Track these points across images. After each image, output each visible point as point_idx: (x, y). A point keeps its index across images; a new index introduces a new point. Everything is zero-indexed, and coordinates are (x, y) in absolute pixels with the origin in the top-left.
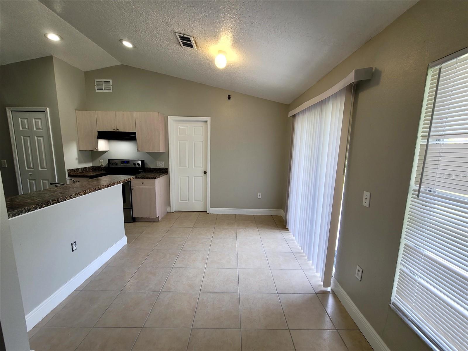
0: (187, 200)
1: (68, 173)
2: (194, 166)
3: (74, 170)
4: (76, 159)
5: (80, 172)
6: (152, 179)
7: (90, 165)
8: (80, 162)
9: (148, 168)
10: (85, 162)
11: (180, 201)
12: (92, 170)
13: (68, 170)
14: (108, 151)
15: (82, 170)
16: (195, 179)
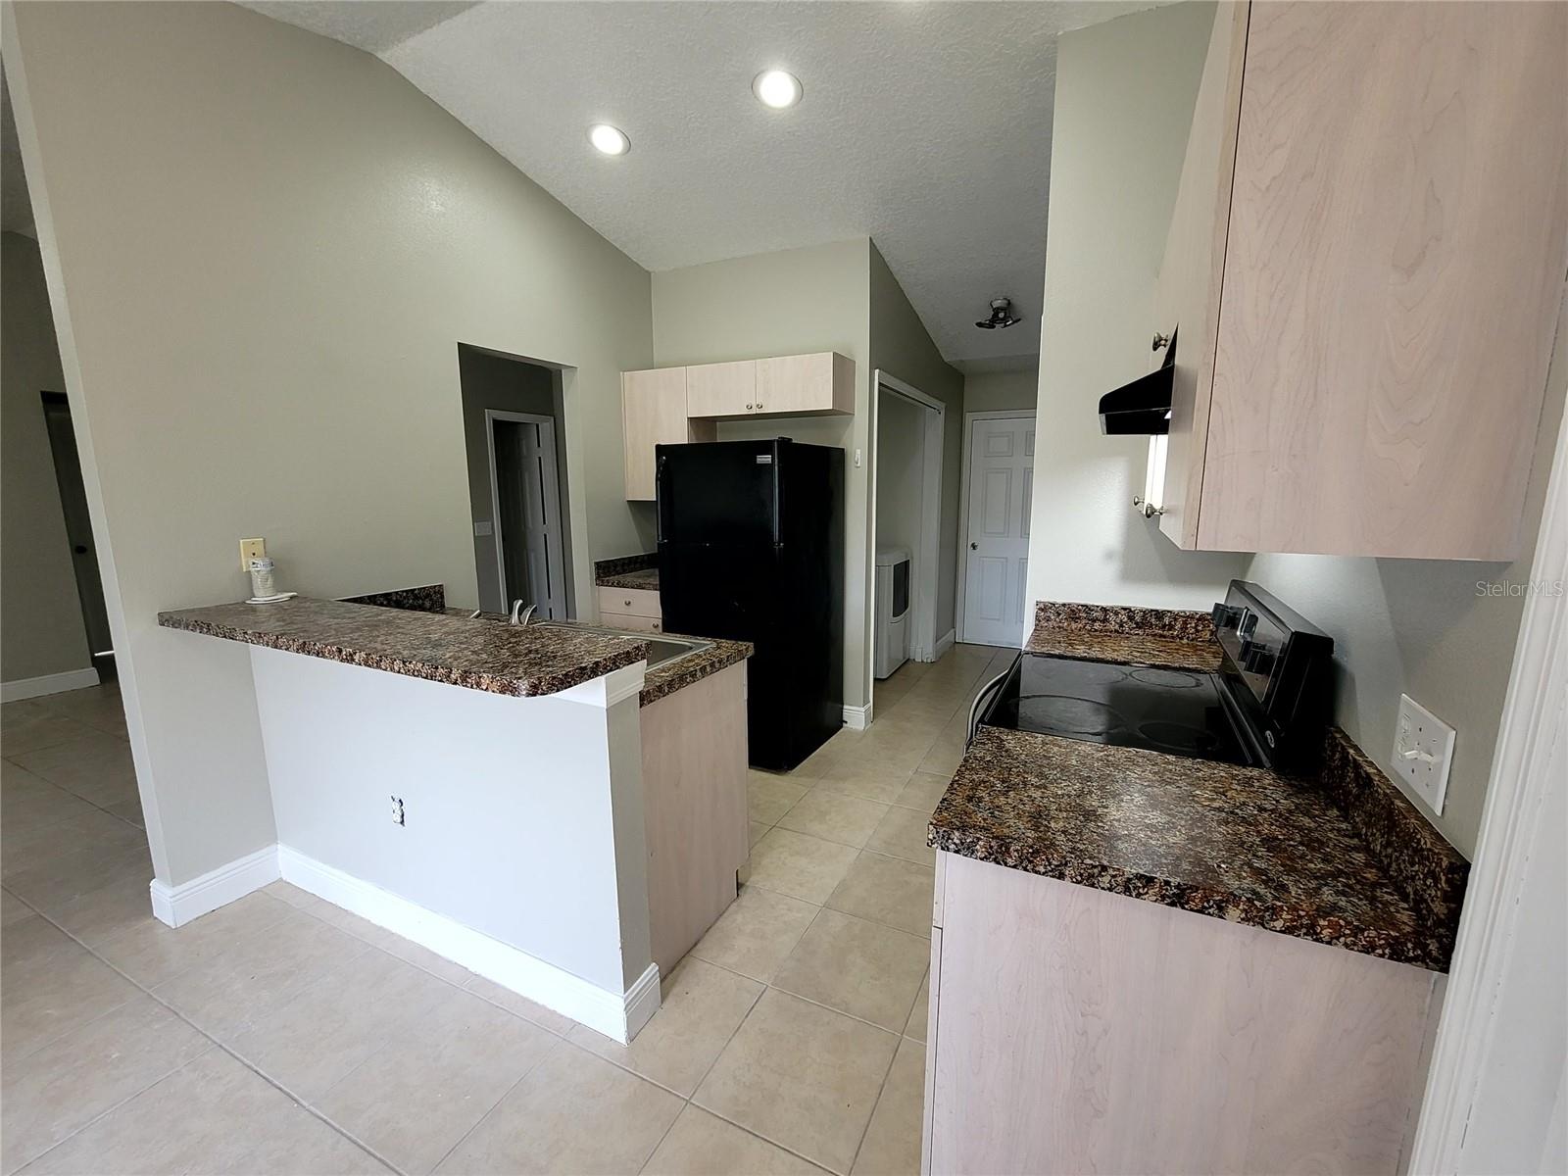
1: (1039, 618)
3: (1072, 612)
8: (1131, 573)
13: (1036, 603)
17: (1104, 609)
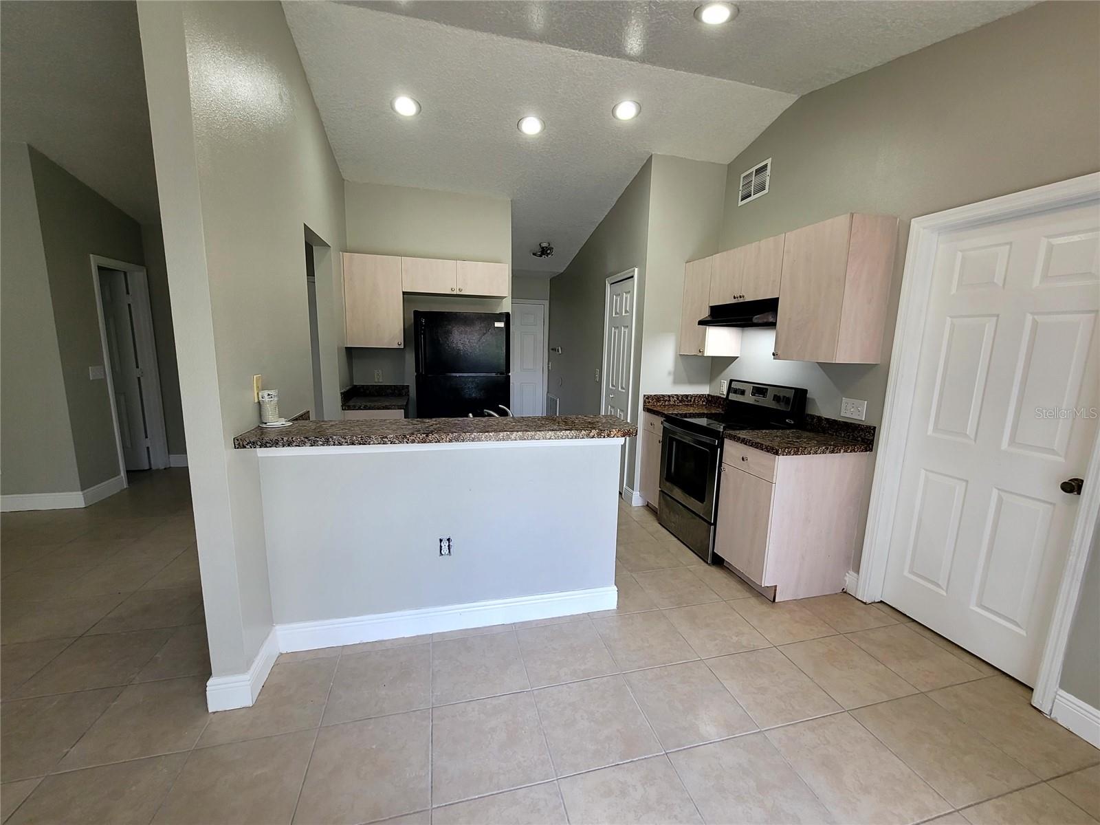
0: (943, 583)
1: (645, 402)
2: (1012, 441)
3: (658, 398)
4: (669, 373)
5: (672, 403)
6: (768, 451)
7: (704, 390)
8: (677, 381)
9: (813, 417)
10: (691, 382)
11: (906, 573)
12: (704, 403)
13: (644, 396)
14: (738, 357)
15: (678, 399)
16: (1000, 500)
17: (669, 396)
